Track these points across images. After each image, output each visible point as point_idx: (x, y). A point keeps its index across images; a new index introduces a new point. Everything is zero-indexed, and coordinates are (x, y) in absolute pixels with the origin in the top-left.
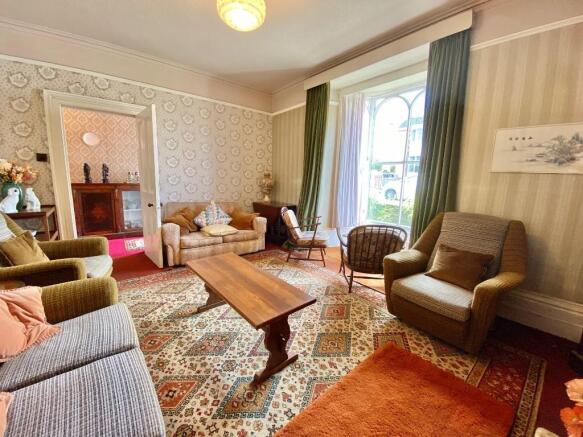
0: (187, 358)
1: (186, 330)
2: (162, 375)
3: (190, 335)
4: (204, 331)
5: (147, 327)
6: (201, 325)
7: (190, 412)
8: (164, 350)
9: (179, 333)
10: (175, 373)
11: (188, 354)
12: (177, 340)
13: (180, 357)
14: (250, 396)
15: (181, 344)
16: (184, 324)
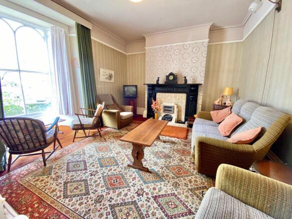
0: (172, 157)
1: (163, 166)
2: (183, 157)
3: (164, 163)
4: (158, 161)
5: (177, 183)
6: (156, 164)
7: (182, 147)
8: (177, 164)
9: (166, 167)
10: (179, 155)
11: (171, 157)
12: (170, 165)
13: (174, 158)
14: (168, 142)
15: (170, 162)
16: (160, 170)
